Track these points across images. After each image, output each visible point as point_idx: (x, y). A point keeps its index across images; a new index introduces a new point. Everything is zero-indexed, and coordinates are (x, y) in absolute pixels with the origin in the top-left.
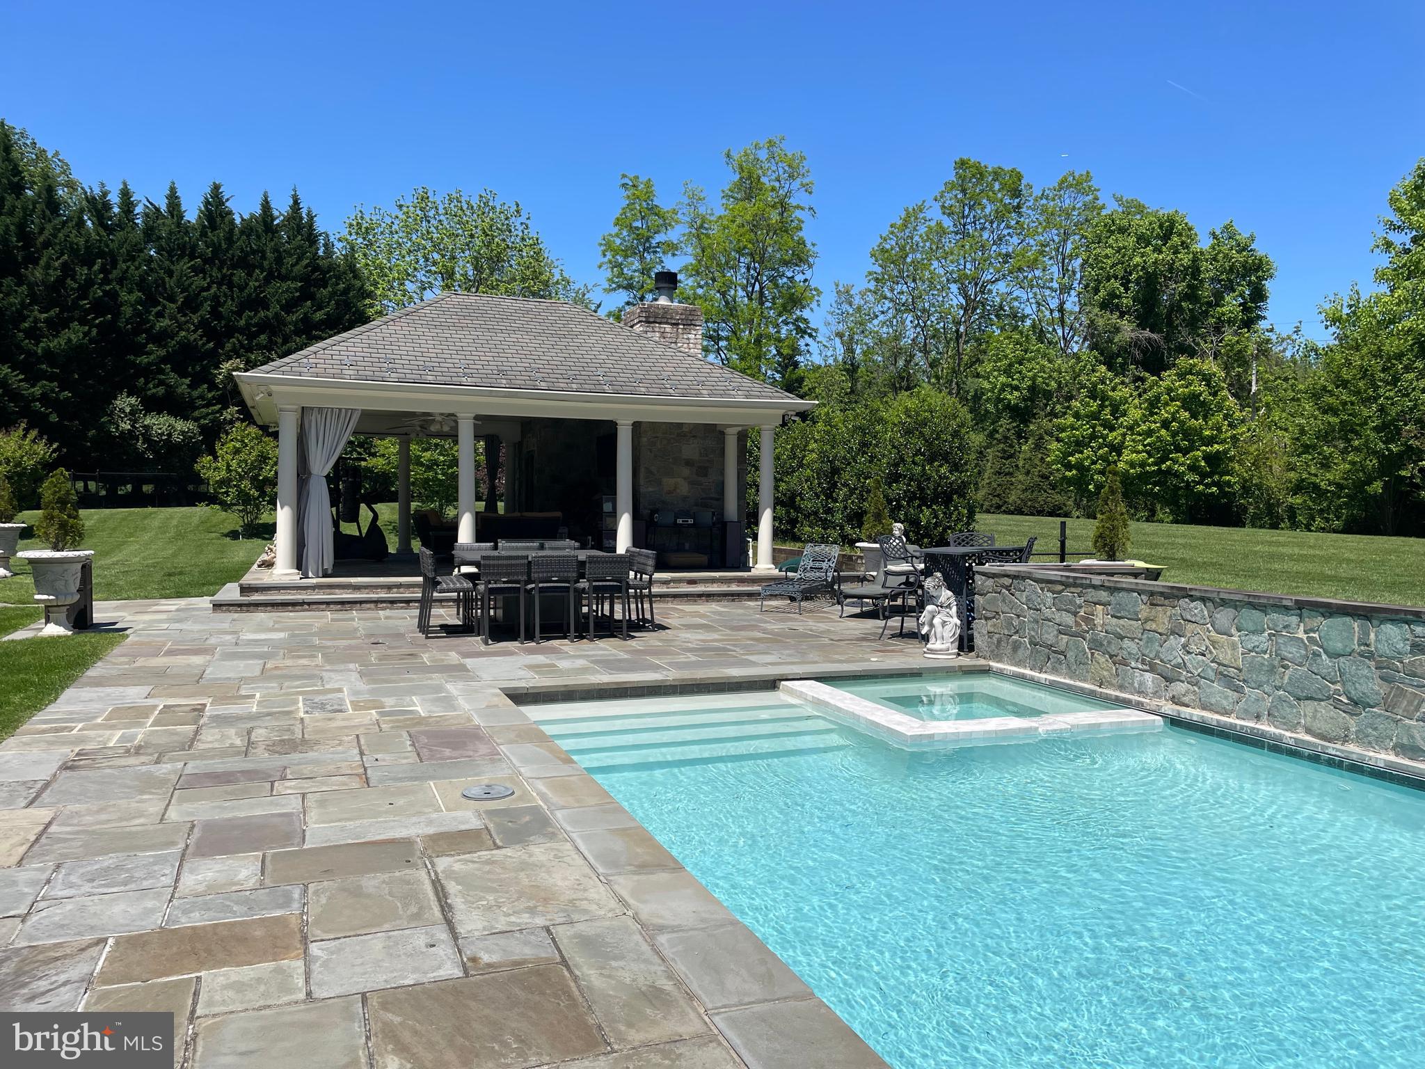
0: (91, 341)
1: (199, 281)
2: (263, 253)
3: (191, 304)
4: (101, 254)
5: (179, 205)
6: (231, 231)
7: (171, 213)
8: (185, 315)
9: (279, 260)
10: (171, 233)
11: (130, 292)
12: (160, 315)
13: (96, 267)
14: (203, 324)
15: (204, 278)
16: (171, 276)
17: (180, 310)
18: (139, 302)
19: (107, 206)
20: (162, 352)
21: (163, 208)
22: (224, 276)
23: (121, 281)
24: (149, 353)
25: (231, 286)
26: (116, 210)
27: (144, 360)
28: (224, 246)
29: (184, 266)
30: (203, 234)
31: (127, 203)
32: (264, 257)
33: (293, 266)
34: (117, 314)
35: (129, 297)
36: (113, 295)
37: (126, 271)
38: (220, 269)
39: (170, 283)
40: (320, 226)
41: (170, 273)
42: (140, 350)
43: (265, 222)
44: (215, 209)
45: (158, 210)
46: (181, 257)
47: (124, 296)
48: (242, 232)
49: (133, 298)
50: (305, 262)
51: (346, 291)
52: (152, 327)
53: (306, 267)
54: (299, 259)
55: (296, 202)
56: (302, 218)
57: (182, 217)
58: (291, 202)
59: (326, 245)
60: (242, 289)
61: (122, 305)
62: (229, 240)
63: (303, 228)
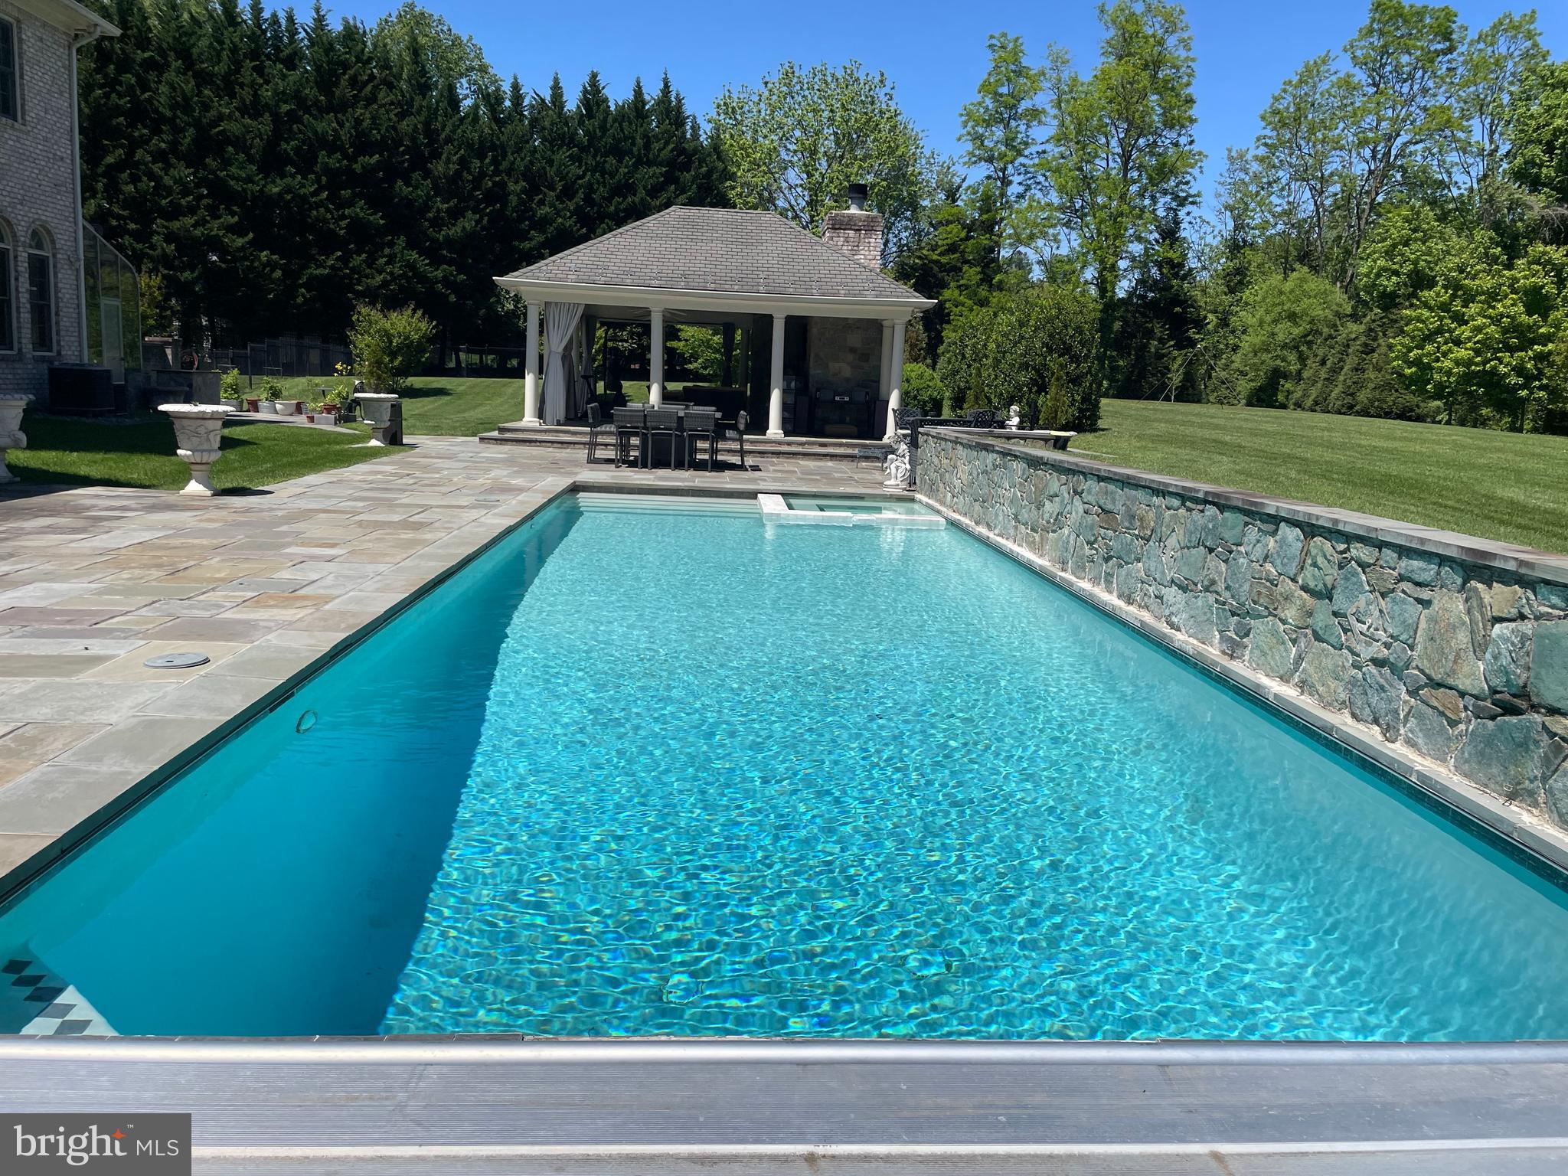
0: (483, 228)
1: (575, 170)
2: (633, 139)
3: (568, 193)
4: (493, 147)
5: (561, 95)
6: (605, 120)
7: (553, 103)
8: (562, 202)
9: (647, 146)
10: (552, 124)
11: (516, 182)
12: (542, 202)
13: (487, 161)
14: (578, 211)
15: (580, 167)
16: (551, 166)
17: (558, 198)
18: (524, 191)
19: (499, 100)
20: (542, 238)
21: (548, 99)
22: (598, 164)
23: (509, 172)
24: (531, 239)
25: (603, 173)
26: (508, 103)
27: (526, 245)
28: (599, 134)
29: (563, 155)
30: (581, 123)
31: (517, 98)
32: (633, 144)
33: (660, 150)
34: (504, 204)
35: (515, 187)
36: (502, 185)
37: (513, 163)
38: (594, 157)
39: (551, 172)
40: (688, 109)
41: (551, 162)
42: (524, 236)
43: (636, 108)
44: (593, 97)
45: (543, 101)
46: (560, 147)
47: (511, 186)
48: (615, 120)
49: (518, 188)
50: (672, 146)
51: (710, 173)
52: (534, 215)
53: (672, 150)
54: (667, 144)
55: (666, 85)
56: (670, 102)
57: (562, 108)
58: (662, 86)
59: (692, 128)
60: (612, 176)
61: (509, 194)
62: (603, 128)
63: (671, 112)
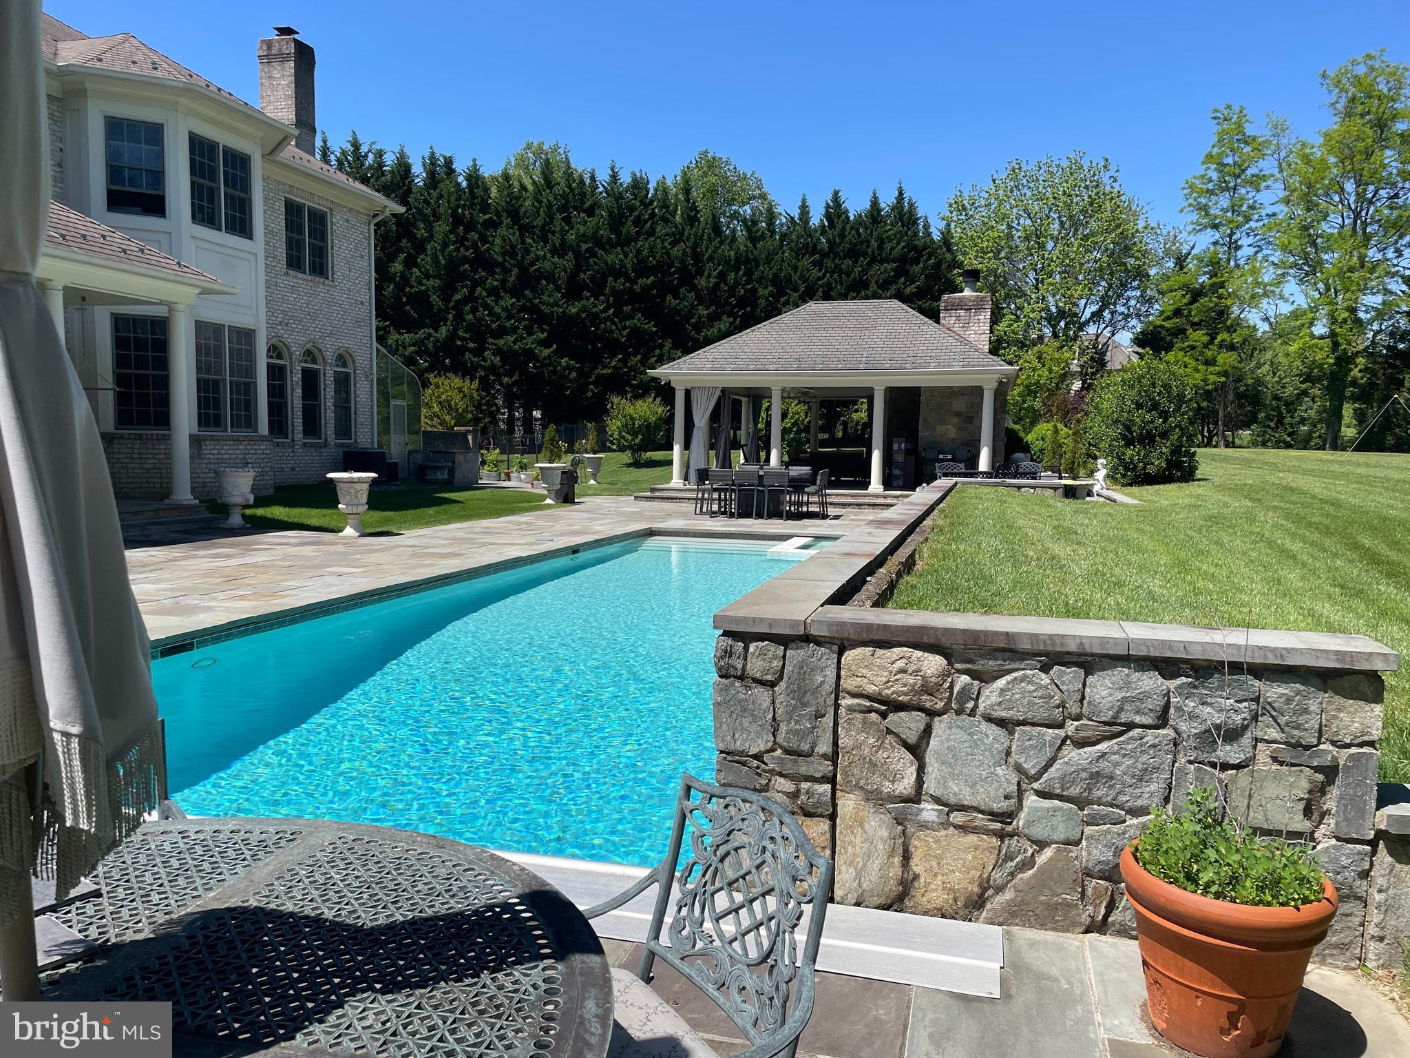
1: (815, 273)
2: (869, 241)
4: (747, 261)
5: (808, 213)
6: (844, 229)
7: (800, 219)
9: (880, 247)
10: (799, 237)
11: (766, 287)
13: (741, 273)
15: (820, 270)
16: (796, 271)
18: (771, 294)
19: (756, 223)
21: (797, 217)
22: (836, 266)
23: (760, 280)
25: (841, 272)
26: (762, 224)
28: (838, 240)
29: (806, 262)
30: (823, 233)
31: (771, 219)
32: (868, 246)
33: (892, 249)
36: (754, 291)
37: (763, 272)
38: (833, 260)
39: (795, 277)
40: (921, 212)
41: (795, 269)
43: (872, 215)
44: (835, 211)
45: (792, 219)
46: (804, 255)
47: (761, 291)
48: (852, 228)
49: (766, 292)
50: (904, 244)
51: (939, 263)
53: (904, 247)
54: (899, 243)
55: (901, 194)
56: (903, 208)
57: (808, 223)
58: (897, 194)
59: (924, 226)
60: (848, 275)
61: (759, 298)
62: (842, 236)
63: (905, 216)
